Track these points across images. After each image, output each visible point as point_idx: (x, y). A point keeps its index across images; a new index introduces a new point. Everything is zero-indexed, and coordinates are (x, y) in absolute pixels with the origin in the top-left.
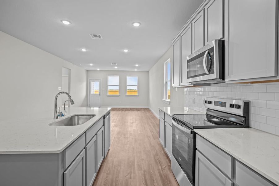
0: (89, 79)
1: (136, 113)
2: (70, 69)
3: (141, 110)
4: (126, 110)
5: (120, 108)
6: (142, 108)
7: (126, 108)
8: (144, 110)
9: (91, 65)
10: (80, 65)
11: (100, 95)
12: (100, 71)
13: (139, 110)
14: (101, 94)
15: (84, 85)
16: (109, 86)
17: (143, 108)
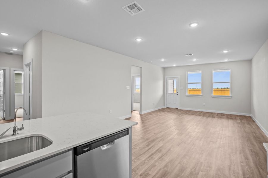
0: (166, 77)
1: (225, 122)
2: (141, 68)
3: (235, 119)
4: (209, 116)
5: (202, 112)
6: (237, 116)
7: (212, 113)
8: (240, 119)
9: (163, 60)
10: (152, 62)
11: (177, 95)
12: (177, 67)
13: (230, 119)
14: (179, 93)
15: (161, 83)
16: (188, 84)
17: (240, 116)
